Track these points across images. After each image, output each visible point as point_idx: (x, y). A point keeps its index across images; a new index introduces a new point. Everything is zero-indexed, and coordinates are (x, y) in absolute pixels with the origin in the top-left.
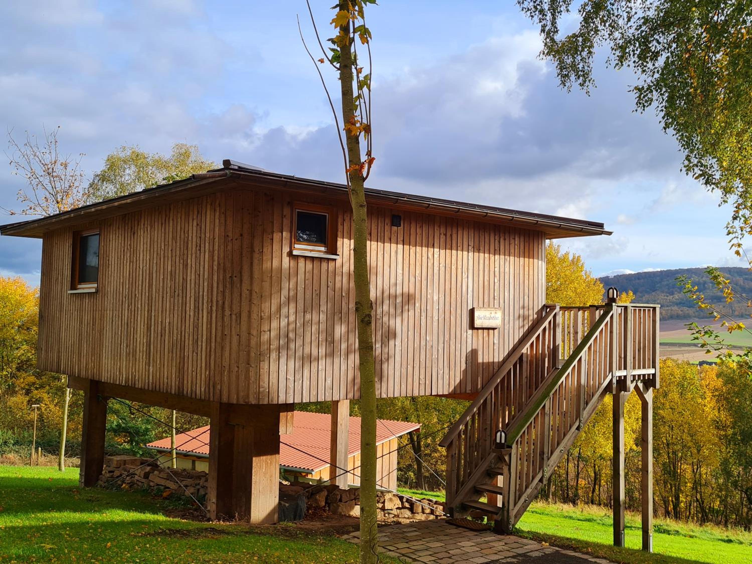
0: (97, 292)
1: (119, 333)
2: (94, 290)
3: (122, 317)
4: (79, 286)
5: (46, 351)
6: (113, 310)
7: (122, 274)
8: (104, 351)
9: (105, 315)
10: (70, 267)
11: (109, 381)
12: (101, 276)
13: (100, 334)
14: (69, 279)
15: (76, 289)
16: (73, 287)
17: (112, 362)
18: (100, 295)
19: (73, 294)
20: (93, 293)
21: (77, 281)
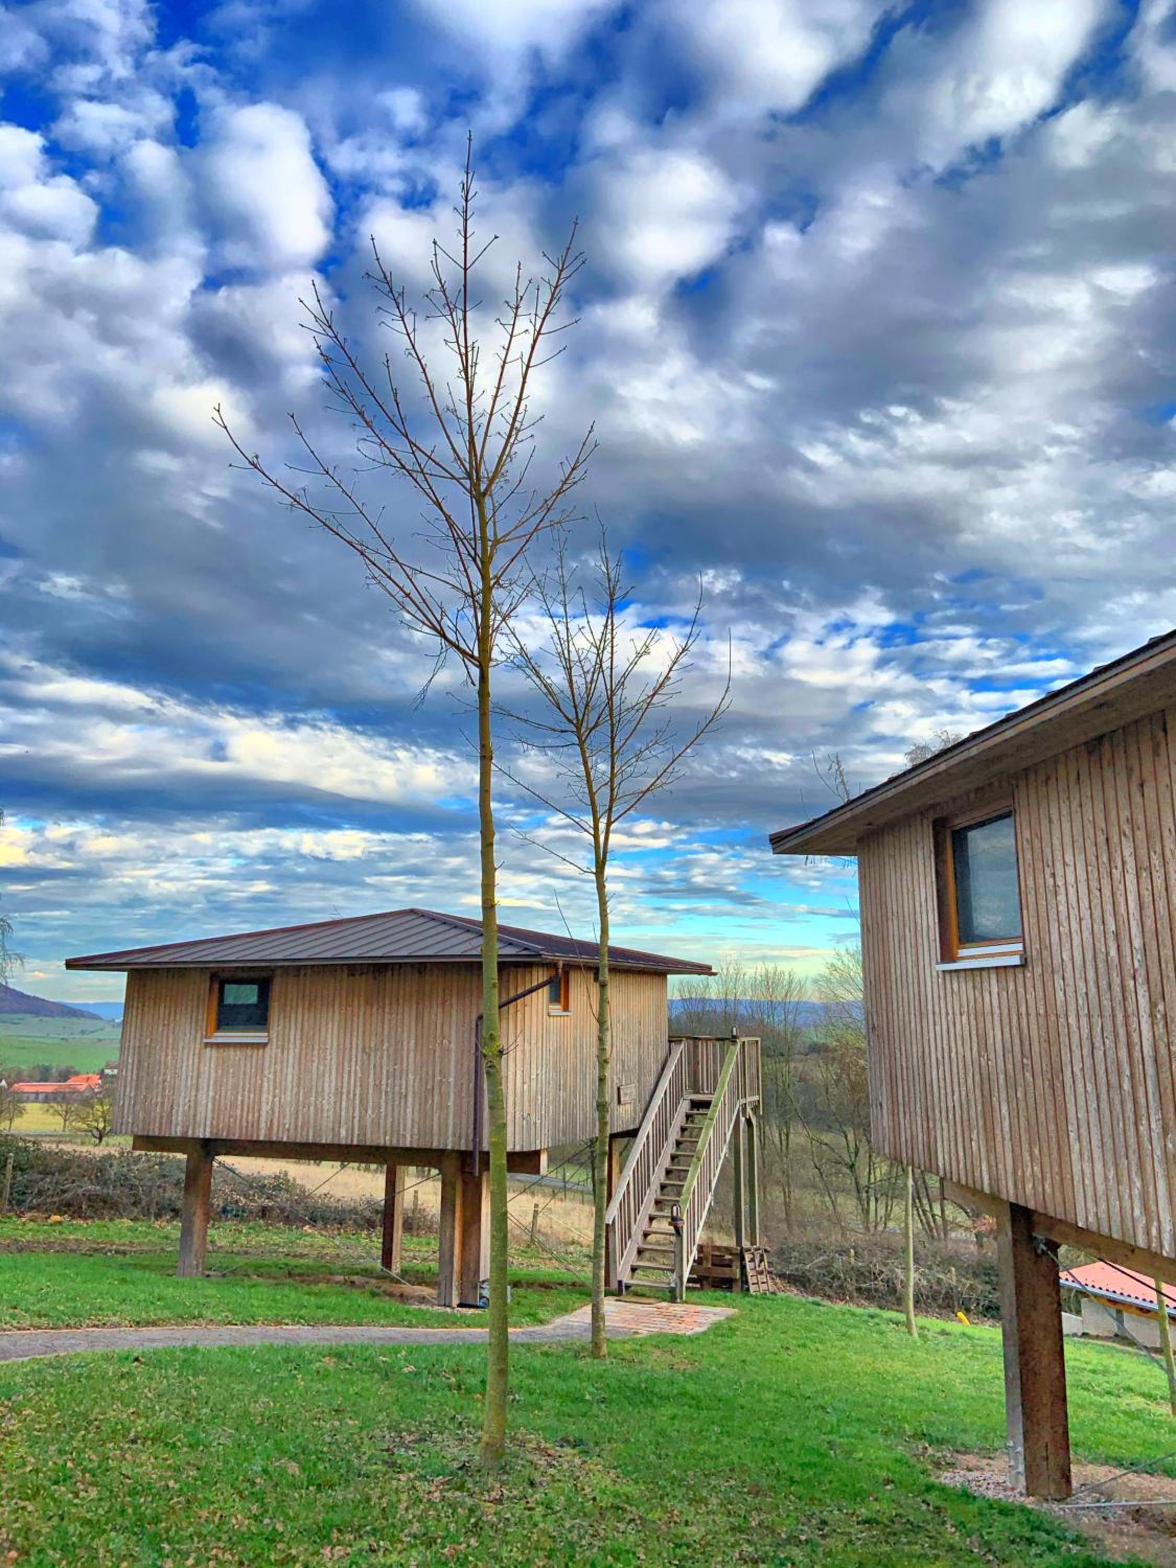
0: (1024, 966)
1: (1126, 1086)
2: (1016, 960)
3: (1128, 1035)
4: (963, 953)
5: (894, 1114)
6: (1089, 1016)
7: (1109, 908)
8: (1073, 1135)
9: (1063, 1031)
10: (933, 903)
11: (1105, 1230)
12: (1033, 921)
13: (1053, 1086)
14: (935, 934)
15: (953, 960)
16: (947, 955)
17: (1111, 1175)
18: (1038, 970)
19: (951, 972)
20: (1015, 967)
21: (955, 941)
